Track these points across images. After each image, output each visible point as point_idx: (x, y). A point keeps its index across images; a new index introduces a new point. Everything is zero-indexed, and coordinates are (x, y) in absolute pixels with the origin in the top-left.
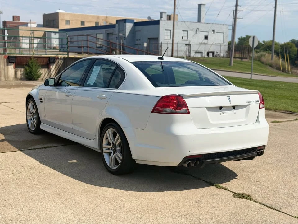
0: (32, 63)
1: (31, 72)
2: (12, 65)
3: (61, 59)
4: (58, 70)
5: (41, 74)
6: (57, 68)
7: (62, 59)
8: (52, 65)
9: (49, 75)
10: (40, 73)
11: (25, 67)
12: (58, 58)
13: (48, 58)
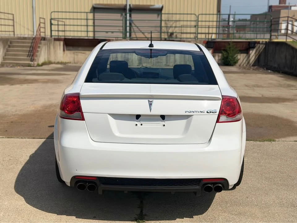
0: (230, 48)
1: (227, 58)
2: (210, 50)
3: (262, 43)
4: (258, 56)
5: (238, 60)
6: (257, 53)
7: (264, 44)
8: (251, 50)
9: (248, 61)
10: (238, 58)
11: (223, 52)
12: (259, 43)
13: (248, 43)
